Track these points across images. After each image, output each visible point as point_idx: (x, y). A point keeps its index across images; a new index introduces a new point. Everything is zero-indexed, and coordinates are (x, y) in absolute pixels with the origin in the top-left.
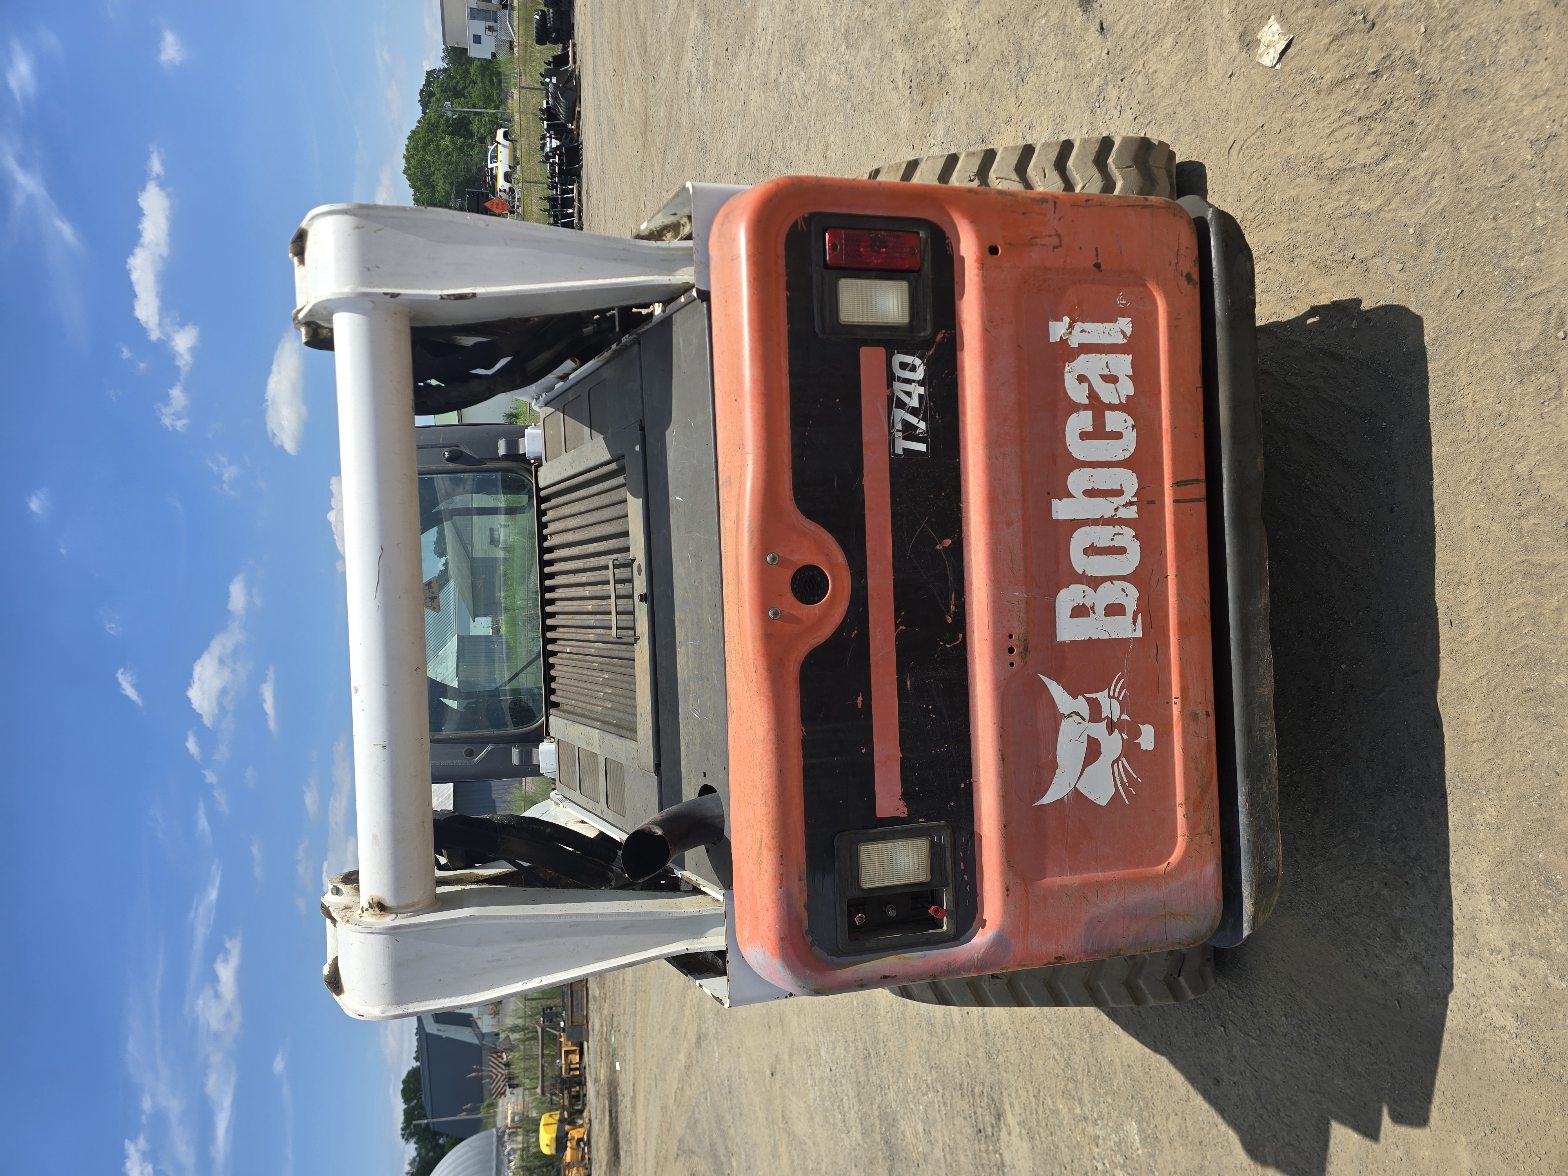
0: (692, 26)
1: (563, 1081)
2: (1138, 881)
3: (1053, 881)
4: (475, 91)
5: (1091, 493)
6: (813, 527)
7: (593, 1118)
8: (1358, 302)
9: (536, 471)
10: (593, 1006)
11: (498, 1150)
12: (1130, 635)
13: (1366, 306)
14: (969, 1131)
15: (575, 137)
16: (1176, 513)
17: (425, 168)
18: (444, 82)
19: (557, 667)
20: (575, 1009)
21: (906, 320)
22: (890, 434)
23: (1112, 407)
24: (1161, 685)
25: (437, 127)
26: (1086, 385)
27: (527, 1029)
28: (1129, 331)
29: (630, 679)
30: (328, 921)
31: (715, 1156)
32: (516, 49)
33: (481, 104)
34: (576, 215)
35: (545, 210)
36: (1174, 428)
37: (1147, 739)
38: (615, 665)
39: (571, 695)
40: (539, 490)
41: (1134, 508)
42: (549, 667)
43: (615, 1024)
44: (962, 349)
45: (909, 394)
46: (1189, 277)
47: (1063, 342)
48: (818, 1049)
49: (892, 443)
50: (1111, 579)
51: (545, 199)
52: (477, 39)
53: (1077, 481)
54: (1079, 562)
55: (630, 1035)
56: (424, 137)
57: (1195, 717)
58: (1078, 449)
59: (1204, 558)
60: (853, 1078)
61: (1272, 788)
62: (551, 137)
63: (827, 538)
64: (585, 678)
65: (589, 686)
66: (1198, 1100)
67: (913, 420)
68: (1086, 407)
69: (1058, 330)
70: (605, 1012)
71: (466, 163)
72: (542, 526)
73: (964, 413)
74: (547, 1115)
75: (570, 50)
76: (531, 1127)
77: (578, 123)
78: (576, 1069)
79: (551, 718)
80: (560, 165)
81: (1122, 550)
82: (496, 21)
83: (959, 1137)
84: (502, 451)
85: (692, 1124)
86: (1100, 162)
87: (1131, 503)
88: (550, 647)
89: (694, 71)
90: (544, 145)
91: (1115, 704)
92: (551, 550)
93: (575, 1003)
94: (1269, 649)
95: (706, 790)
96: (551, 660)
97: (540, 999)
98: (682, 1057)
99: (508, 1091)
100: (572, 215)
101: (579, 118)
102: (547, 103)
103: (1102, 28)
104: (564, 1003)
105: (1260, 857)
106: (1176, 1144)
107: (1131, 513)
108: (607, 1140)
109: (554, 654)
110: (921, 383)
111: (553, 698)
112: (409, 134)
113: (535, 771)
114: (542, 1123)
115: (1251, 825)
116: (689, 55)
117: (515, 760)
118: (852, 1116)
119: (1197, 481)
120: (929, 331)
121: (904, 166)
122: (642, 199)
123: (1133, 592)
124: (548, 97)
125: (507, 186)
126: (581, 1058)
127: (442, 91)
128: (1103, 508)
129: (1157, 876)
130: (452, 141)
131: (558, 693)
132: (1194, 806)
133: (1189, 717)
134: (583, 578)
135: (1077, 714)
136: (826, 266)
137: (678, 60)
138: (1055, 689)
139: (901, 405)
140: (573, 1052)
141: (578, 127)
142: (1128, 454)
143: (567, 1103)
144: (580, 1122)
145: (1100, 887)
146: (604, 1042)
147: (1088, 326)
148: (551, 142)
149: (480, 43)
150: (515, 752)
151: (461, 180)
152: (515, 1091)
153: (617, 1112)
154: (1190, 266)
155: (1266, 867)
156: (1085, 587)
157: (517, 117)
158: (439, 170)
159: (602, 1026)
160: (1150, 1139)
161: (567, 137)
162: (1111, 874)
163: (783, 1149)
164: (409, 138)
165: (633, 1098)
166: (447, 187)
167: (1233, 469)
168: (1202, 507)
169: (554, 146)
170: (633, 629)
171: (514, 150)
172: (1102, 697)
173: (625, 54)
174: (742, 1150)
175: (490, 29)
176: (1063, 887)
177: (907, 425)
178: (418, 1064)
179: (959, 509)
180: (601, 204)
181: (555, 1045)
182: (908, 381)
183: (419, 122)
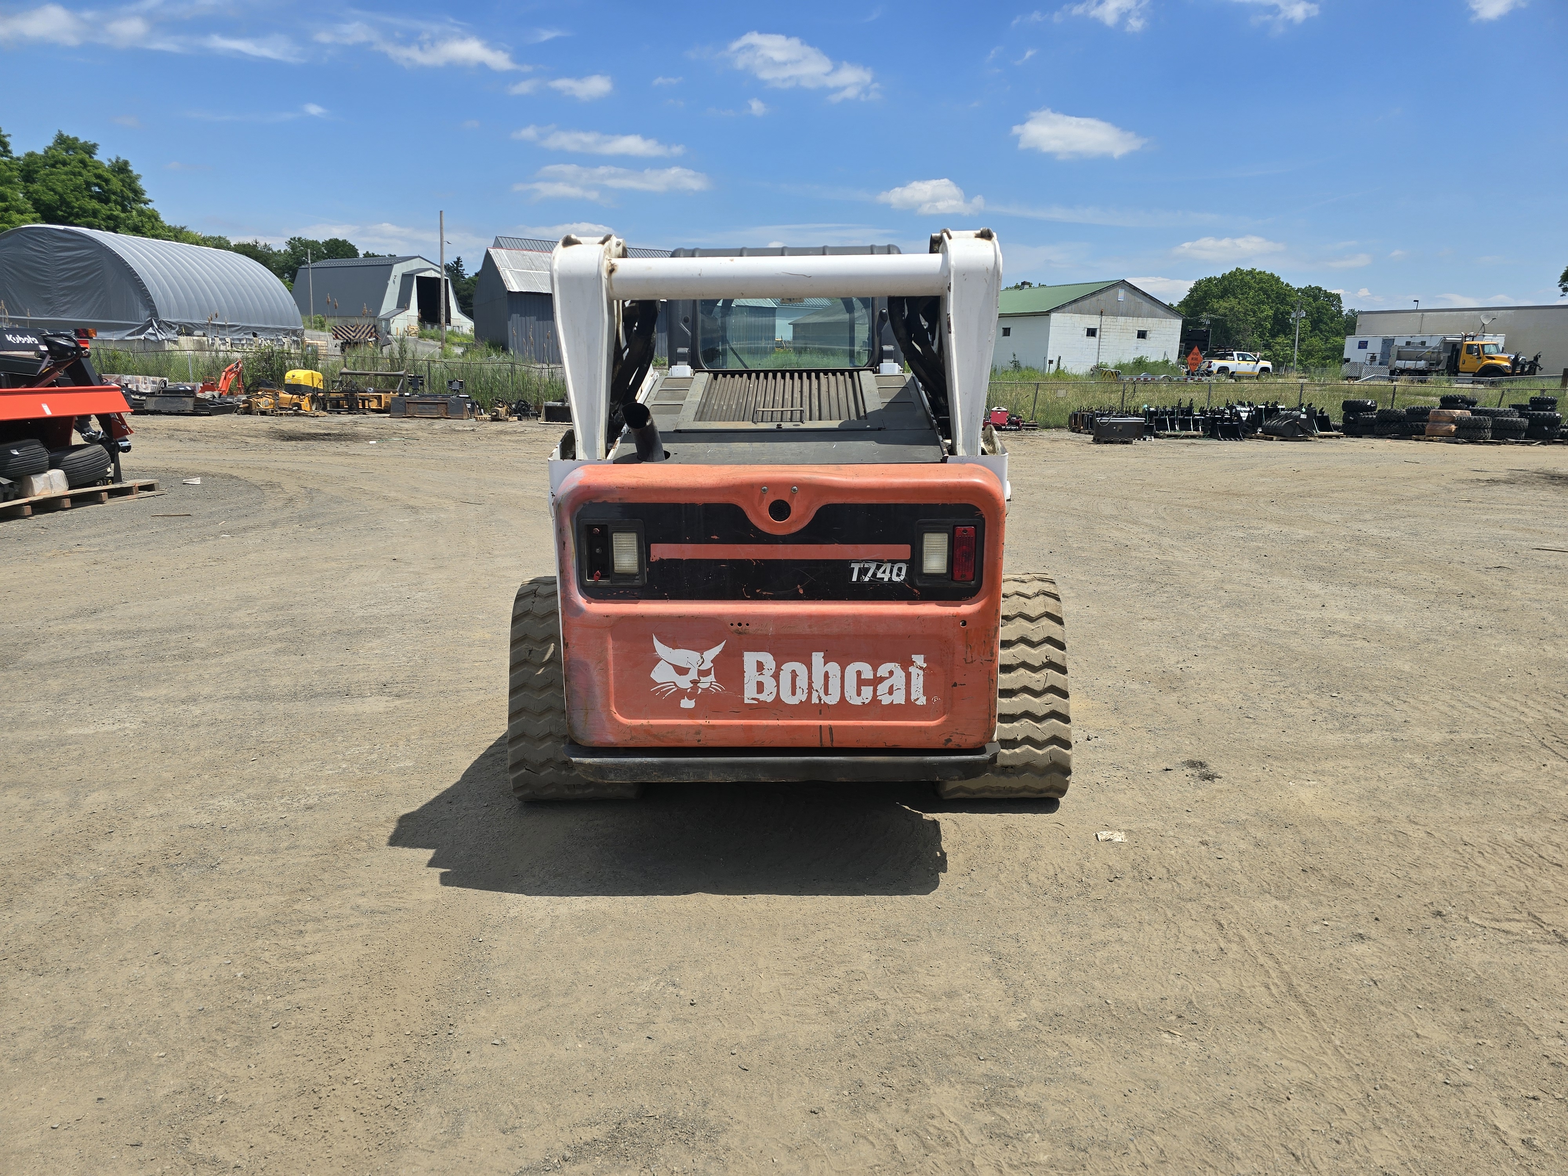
0: (1300, 531)
1: (352, 393)
2: (607, 694)
3: (610, 644)
4: (1316, 342)
5: (826, 676)
6: (812, 515)
7: (320, 419)
8: (945, 871)
9: (870, 370)
10: (424, 423)
11: (284, 330)
12: (746, 695)
13: (941, 875)
14: (384, 680)
15: (1250, 435)
16: (814, 727)
17: (1241, 290)
18: (1327, 310)
19: (740, 379)
20: (420, 406)
21: (925, 571)
22: (862, 561)
23: (875, 691)
24: (717, 713)
25: (1282, 303)
26: (888, 675)
27: (402, 361)
28: (918, 703)
29: (731, 418)
30: (602, 239)
31: (313, 516)
32: (1346, 382)
33: (1304, 347)
34: (1173, 433)
35: (1180, 404)
36: (862, 727)
37: (687, 704)
38: (740, 411)
39: (722, 386)
40: (858, 371)
41: (817, 702)
42: (741, 374)
43: (411, 441)
44: (909, 604)
45: (884, 572)
46: (949, 740)
47: (912, 663)
48: (423, 591)
49: (857, 562)
50: (778, 686)
51: (1191, 404)
52: (1363, 345)
53: (834, 668)
54: (788, 667)
55: (403, 453)
56: (1273, 290)
57: (698, 733)
58: (852, 669)
59: (788, 744)
60: (405, 612)
61: (655, 778)
62: (1250, 411)
63: (806, 522)
64: (733, 394)
65: (728, 397)
66: (434, 794)
67: (870, 574)
68: (875, 675)
69: (919, 660)
70: (420, 433)
71: (1245, 330)
72: (834, 372)
73: (873, 604)
74: (322, 378)
75: (1335, 433)
76: (310, 361)
77: (1262, 438)
78: (364, 405)
79: (707, 374)
80: (1221, 420)
81: (794, 693)
82: (1380, 364)
83: (377, 673)
84: (886, 348)
85: (338, 500)
86: (1055, 740)
87: (820, 700)
88: (754, 375)
89: (1261, 532)
90: (1243, 405)
91: (708, 685)
92: (818, 377)
93: (425, 406)
94: (734, 780)
95: (667, 455)
96: (745, 375)
97: (429, 374)
98: (393, 494)
99: (339, 342)
100: (1173, 428)
101: (1266, 439)
102: (1283, 409)
103: (1167, 770)
104: (427, 396)
105: (616, 768)
106: (403, 783)
107: (815, 700)
108: (302, 431)
109: (749, 378)
110: (890, 579)
111: (720, 376)
112: (1276, 275)
113: (672, 363)
114: (314, 372)
115: (635, 764)
116: (1275, 528)
117: (680, 350)
118: (375, 611)
119: (832, 741)
120: (919, 584)
121: (1059, 615)
122: (1169, 490)
123: (770, 699)
124: (1288, 410)
125: (1215, 369)
126: (373, 411)
127: (1318, 308)
128: (818, 684)
129: (609, 706)
130: (1268, 316)
131: (724, 379)
132: (647, 730)
133: (698, 730)
134: (797, 395)
135: (703, 662)
136: (955, 526)
137: (1278, 521)
138: (717, 650)
139: (878, 567)
140: (380, 404)
141: (1258, 438)
142: (848, 699)
143: (333, 395)
144: (314, 408)
145: (605, 671)
146: (392, 431)
147: (921, 678)
148: (1245, 412)
149: (1359, 348)
150: (685, 350)
151: (1229, 325)
152: (338, 348)
153: (330, 440)
154: (957, 741)
155: (610, 772)
156: (773, 670)
157: (1280, 380)
158: (1239, 303)
159: (407, 430)
160: (402, 772)
161: (1248, 427)
162: (612, 678)
163: (334, 564)
164: (1272, 275)
165: (347, 454)
166: (1221, 311)
167: (838, 763)
168: (817, 744)
169: (1242, 414)
170: (762, 421)
171: (1250, 377)
172: (712, 678)
173: (1310, 481)
174: (325, 536)
175: (1373, 358)
176: (607, 650)
177: (868, 570)
178: (361, 256)
179: (819, 599)
180: (1177, 455)
181: (386, 387)
182: (891, 572)
183: (1287, 285)
